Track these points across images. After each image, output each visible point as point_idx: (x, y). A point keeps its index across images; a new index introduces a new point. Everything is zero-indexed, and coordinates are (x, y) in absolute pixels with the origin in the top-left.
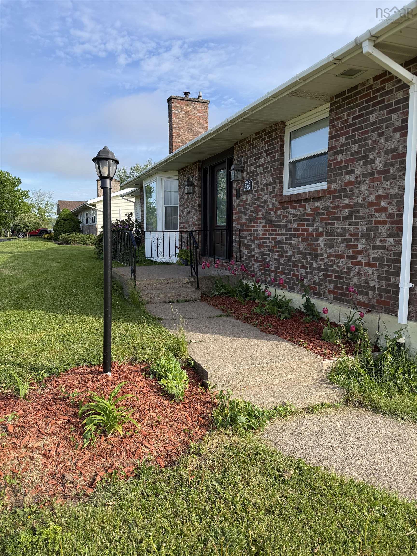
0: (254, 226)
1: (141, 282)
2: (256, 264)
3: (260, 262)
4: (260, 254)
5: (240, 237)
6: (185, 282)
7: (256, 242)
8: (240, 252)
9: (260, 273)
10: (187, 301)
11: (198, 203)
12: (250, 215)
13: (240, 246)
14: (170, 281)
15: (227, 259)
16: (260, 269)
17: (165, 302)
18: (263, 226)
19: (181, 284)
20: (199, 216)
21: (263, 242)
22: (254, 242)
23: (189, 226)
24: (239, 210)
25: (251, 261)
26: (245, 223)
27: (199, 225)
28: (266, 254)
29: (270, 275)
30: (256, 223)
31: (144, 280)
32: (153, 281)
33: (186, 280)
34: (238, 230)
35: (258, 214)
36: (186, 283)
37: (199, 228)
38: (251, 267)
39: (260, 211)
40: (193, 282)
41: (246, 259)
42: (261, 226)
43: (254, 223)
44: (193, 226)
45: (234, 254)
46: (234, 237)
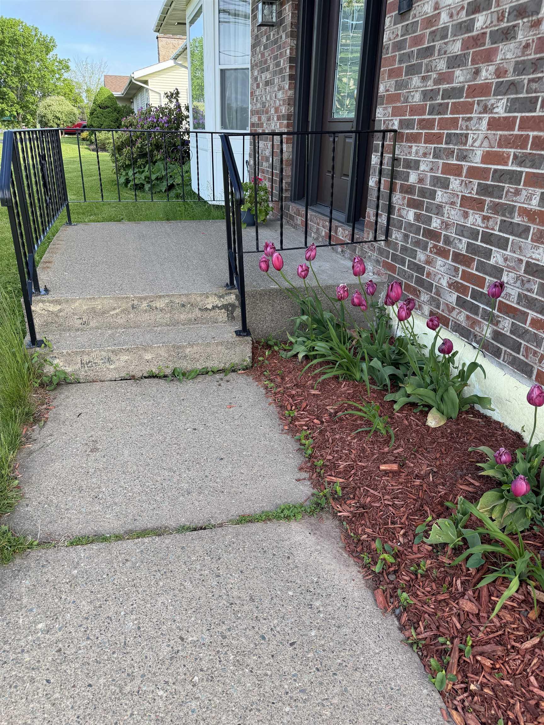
0: (454, 123)
1: (64, 306)
2: (440, 261)
3: (458, 258)
4: (462, 230)
5: (395, 160)
6: (210, 307)
7: (455, 183)
8: (390, 209)
9: (452, 298)
10: (205, 372)
11: (288, 52)
12: (443, 78)
13: (392, 189)
14: (160, 304)
15: (348, 221)
16: (454, 286)
17: (133, 378)
18: (494, 124)
19: (197, 313)
20: (291, 93)
21: (484, 190)
22: (445, 185)
23: (269, 120)
24: (401, 61)
25: (425, 249)
26: (419, 110)
27: (289, 117)
28: (488, 238)
29: (491, 319)
30: (468, 108)
31: (73, 301)
32: (105, 302)
33: (212, 301)
34: (389, 135)
35: (477, 72)
36: (214, 308)
37: (288, 126)
38: (420, 269)
39: (488, 56)
40: (233, 306)
41: (406, 237)
42: (485, 123)
43: (456, 109)
44: (275, 119)
45: (370, 212)
46: (375, 159)
